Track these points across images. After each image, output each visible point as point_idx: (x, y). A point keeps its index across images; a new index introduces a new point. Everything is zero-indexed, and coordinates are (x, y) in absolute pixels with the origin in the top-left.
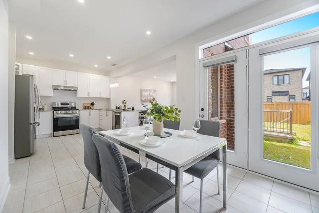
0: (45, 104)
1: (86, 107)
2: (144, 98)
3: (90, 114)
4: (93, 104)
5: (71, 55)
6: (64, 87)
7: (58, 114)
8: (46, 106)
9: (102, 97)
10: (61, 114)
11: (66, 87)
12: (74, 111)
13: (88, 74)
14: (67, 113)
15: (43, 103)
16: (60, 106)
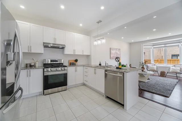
0: (37, 61)
1: (71, 63)
2: (113, 55)
3: (76, 71)
4: (76, 61)
5: (62, 7)
6: (54, 44)
7: (48, 71)
8: (37, 63)
9: (84, 54)
10: (51, 72)
11: (56, 44)
12: (63, 68)
13: (74, 33)
14: (57, 70)
15: (35, 60)
16: (49, 62)
